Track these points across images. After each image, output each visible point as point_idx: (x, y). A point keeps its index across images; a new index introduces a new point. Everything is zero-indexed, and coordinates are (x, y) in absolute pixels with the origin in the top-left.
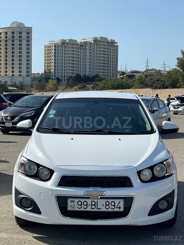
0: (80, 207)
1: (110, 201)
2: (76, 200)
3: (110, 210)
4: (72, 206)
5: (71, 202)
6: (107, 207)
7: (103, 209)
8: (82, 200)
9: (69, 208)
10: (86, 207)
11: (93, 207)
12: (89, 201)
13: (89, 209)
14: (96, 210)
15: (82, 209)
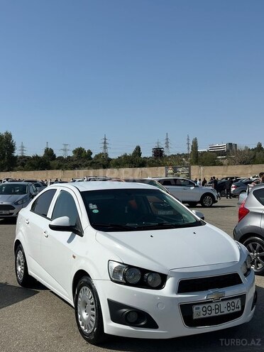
0: (204, 313)
1: (230, 302)
2: (201, 306)
3: (231, 311)
4: (198, 313)
5: (196, 309)
6: (229, 309)
7: (226, 312)
8: (207, 305)
9: (195, 317)
10: (210, 312)
11: (217, 311)
12: (213, 305)
13: (213, 314)
14: (219, 314)
15: (207, 315)
